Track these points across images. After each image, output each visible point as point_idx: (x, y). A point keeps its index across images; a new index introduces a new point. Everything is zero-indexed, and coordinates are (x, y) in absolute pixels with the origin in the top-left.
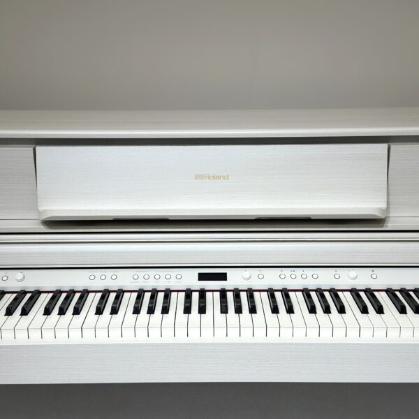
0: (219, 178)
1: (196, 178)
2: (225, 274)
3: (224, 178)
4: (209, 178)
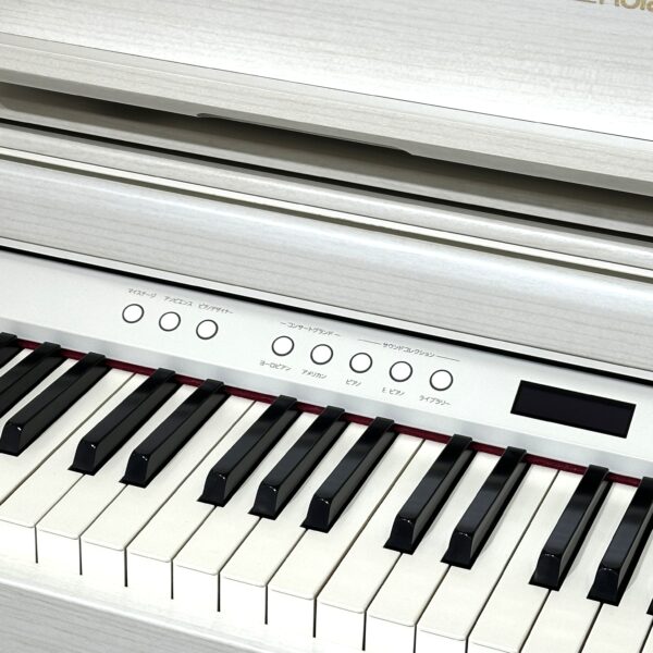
2: (627, 410)
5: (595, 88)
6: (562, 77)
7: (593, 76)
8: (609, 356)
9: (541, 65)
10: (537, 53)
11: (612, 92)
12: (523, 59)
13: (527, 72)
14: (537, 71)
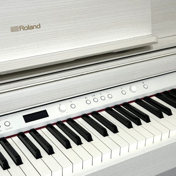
0: (32, 28)
1: (12, 31)
2: (45, 111)
3: (37, 27)
4: (24, 29)
5: (25, 49)
6: (17, 48)
7: (23, 46)
8: (40, 102)
9: (12, 47)
10: (10, 45)
11: (28, 48)
12: (8, 47)
13: (9, 50)
14: (11, 49)
